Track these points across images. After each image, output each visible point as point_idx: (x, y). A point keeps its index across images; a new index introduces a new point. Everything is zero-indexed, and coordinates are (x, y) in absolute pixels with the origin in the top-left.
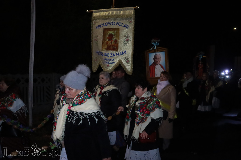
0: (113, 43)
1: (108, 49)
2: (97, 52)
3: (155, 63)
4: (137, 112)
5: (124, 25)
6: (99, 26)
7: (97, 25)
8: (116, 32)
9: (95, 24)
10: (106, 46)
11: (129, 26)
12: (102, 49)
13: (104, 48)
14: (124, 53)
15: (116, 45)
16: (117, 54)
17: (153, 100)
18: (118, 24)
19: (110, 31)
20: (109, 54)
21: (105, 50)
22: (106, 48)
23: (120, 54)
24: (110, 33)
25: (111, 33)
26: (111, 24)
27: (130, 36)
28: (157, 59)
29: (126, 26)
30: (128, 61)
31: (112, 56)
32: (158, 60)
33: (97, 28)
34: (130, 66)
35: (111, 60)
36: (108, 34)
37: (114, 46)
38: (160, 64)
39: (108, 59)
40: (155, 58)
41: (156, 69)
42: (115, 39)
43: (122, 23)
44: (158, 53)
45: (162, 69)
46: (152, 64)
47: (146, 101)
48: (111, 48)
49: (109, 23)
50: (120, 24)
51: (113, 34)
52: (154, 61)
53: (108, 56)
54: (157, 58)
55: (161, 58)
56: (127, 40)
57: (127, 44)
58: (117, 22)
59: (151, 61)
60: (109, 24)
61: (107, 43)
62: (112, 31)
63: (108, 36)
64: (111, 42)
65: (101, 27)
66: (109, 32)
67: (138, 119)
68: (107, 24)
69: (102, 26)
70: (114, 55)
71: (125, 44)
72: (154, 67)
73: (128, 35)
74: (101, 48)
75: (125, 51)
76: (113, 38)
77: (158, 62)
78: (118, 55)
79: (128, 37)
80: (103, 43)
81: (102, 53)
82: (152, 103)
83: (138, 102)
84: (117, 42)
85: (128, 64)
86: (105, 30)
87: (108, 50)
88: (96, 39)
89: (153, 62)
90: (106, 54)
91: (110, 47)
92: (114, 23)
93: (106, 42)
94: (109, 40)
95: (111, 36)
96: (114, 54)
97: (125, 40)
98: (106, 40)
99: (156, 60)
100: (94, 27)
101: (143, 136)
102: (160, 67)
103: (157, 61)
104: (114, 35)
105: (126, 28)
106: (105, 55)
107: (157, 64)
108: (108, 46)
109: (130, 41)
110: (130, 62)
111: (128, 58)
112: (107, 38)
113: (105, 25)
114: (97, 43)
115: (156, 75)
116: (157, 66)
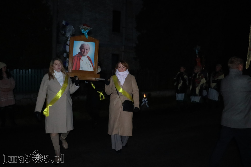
3: (82, 54)
28: (85, 49)
32: (86, 51)
38: (87, 56)
40: (82, 48)
46: (77, 55)
52: (80, 51)
54: (85, 48)
55: (89, 49)
59: (77, 50)
72: (80, 59)
77: (86, 53)
89: (79, 53)
99: (83, 50)
103: (84, 52)
115: (82, 68)
116: (83, 58)
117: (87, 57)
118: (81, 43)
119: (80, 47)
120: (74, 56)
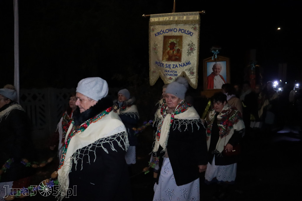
0: (175, 52)
1: (170, 59)
2: (156, 63)
3: (214, 74)
4: (219, 125)
5: (187, 32)
6: (159, 33)
7: (156, 32)
8: (178, 40)
9: (153, 30)
10: (167, 57)
11: (193, 33)
12: (163, 60)
13: (164, 58)
14: (188, 63)
15: (179, 54)
16: (180, 65)
17: (235, 112)
18: (180, 31)
19: (172, 39)
20: (171, 65)
21: (166, 60)
22: (167, 59)
23: (184, 65)
24: (171, 42)
25: (173, 41)
26: (172, 31)
27: (194, 45)
28: (217, 69)
29: (190, 33)
30: (192, 73)
31: (174, 68)
32: (218, 70)
33: (156, 35)
34: (195, 78)
35: (173, 71)
36: (169, 42)
37: (176, 56)
39: (170, 72)
40: (214, 68)
41: (215, 80)
42: (177, 48)
43: (186, 30)
44: (218, 63)
45: (222, 80)
46: (211, 75)
47: (228, 114)
48: (174, 58)
49: (170, 29)
50: (183, 31)
51: (175, 42)
52: (213, 71)
53: (170, 67)
54: (217, 67)
55: (221, 68)
56: (192, 49)
57: (192, 54)
58: (179, 29)
60: (170, 31)
61: (168, 53)
62: (174, 39)
63: (169, 45)
64: (173, 52)
65: (161, 34)
66: (170, 40)
67: (222, 131)
68: (167, 31)
69: (161, 32)
70: (177, 67)
71: (189, 53)
72: (213, 78)
73: (192, 43)
74: (161, 58)
75: (189, 61)
76: (175, 47)
77: (218, 72)
78: (182, 66)
79: (192, 46)
80: (163, 53)
81: (163, 64)
82: (234, 115)
83: (220, 115)
84: (180, 52)
85: (193, 77)
86: (165, 38)
87: (169, 61)
88: (154, 47)
89: (212, 73)
90: (167, 65)
91: (172, 57)
92: (175, 30)
93: (167, 51)
94: (170, 49)
95: (173, 45)
96: (176, 65)
97: (189, 49)
98: (167, 50)
99: (216, 70)
100: (152, 34)
101: (229, 149)
102: (220, 78)
103: (217, 71)
104: (177, 44)
105: (190, 35)
106: (166, 67)
107: (217, 75)
108: (169, 56)
109: (195, 50)
110: (195, 74)
111: (192, 70)
112: (168, 46)
113: (165, 32)
114: (156, 53)
115: (215, 87)
116: (216, 77)
117: (219, 76)
118: (214, 63)
119: (212, 67)
120: (209, 76)
